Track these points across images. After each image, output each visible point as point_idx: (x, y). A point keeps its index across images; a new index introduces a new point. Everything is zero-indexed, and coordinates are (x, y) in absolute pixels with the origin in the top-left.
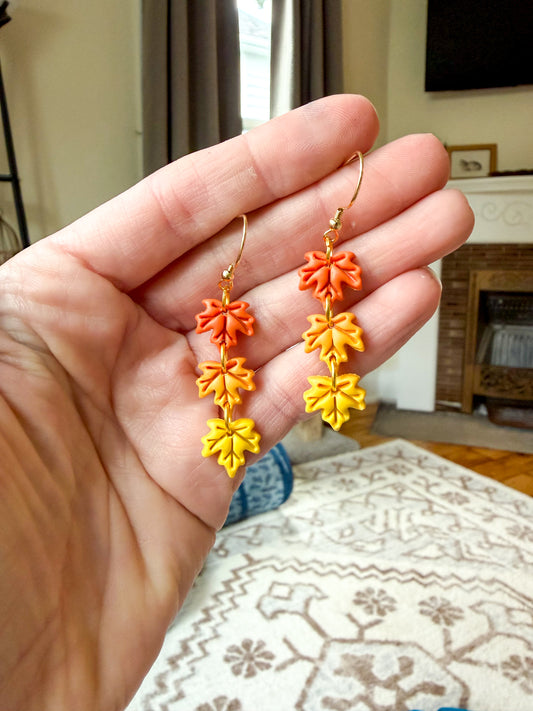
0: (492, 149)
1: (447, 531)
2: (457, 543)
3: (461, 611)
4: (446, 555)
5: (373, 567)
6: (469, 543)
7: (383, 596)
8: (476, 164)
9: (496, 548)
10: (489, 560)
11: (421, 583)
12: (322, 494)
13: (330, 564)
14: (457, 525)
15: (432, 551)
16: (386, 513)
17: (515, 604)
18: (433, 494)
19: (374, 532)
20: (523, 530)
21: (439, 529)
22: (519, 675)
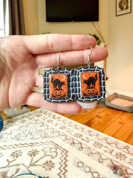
1: (44, 130)
2: (46, 133)
3: (39, 152)
4: (41, 137)
5: (21, 144)
6: (48, 133)
7: (20, 152)
9: (55, 133)
10: (52, 136)
11: (31, 146)
12: (15, 125)
13: (8, 146)
14: (48, 128)
15: (38, 136)
16: (31, 128)
17: (53, 147)
18: (45, 121)
19: (25, 134)
20: (63, 127)
21: (42, 130)
22: (46, 166)
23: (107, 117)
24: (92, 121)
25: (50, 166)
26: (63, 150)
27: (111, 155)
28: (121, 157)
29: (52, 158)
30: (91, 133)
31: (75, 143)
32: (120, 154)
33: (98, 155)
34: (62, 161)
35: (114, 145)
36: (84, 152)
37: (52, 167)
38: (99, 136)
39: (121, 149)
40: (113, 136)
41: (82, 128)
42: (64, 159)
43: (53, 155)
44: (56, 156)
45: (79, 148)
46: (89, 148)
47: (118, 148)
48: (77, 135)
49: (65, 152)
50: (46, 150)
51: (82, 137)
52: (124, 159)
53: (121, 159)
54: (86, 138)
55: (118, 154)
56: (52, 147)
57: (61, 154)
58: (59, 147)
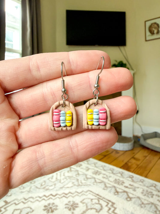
1: (75, 177)
2: (78, 180)
3: (77, 204)
4: (75, 185)
5: (51, 195)
6: (81, 180)
7: (54, 205)
9: (89, 179)
10: (87, 184)
11: (66, 197)
13: (36, 197)
14: (78, 174)
15: (70, 185)
16: (57, 174)
17: (93, 197)
19: (52, 182)
20: (96, 172)
21: (73, 176)
23: (145, 159)
24: (130, 164)
26: (107, 201)
29: (97, 211)
30: (134, 179)
31: (119, 192)
33: (153, 207)
36: (134, 203)
38: (144, 183)
41: (119, 173)
42: (112, 212)
43: (97, 208)
44: (101, 209)
45: (127, 198)
46: (139, 198)
48: (117, 182)
50: (86, 201)
51: (124, 185)
54: (130, 185)
57: (107, 206)
58: (101, 198)
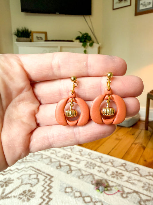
0: (46, 33)
3: (13, 180)
8: (41, 38)
10: (31, 160)
11: (3, 174)
17: (34, 172)
22: (24, 197)
25: (28, 197)
27: (105, 175)
28: (117, 175)
29: (32, 185)
30: (82, 153)
31: (63, 166)
32: (117, 172)
33: (91, 177)
34: (45, 188)
35: (110, 164)
36: (74, 175)
37: (32, 197)
38: (92, 156)
39: (118, 167)
40: (108, 154)
41: (70, 148)
42: (47, 185)
43: (33, 183)
44: (37, 184)
45: (67, 171)
46: (80, 170)
47: (113, 166)
48: (64, 156)
49: (49, 177)
50: (23, 177)
51: (71, 159)
52: (121, 178)
53: (117, 179)
54: (77, 159)
55: (114, 173)
56: (31, 173)
57: (44, 180)
58: (41, 173)
